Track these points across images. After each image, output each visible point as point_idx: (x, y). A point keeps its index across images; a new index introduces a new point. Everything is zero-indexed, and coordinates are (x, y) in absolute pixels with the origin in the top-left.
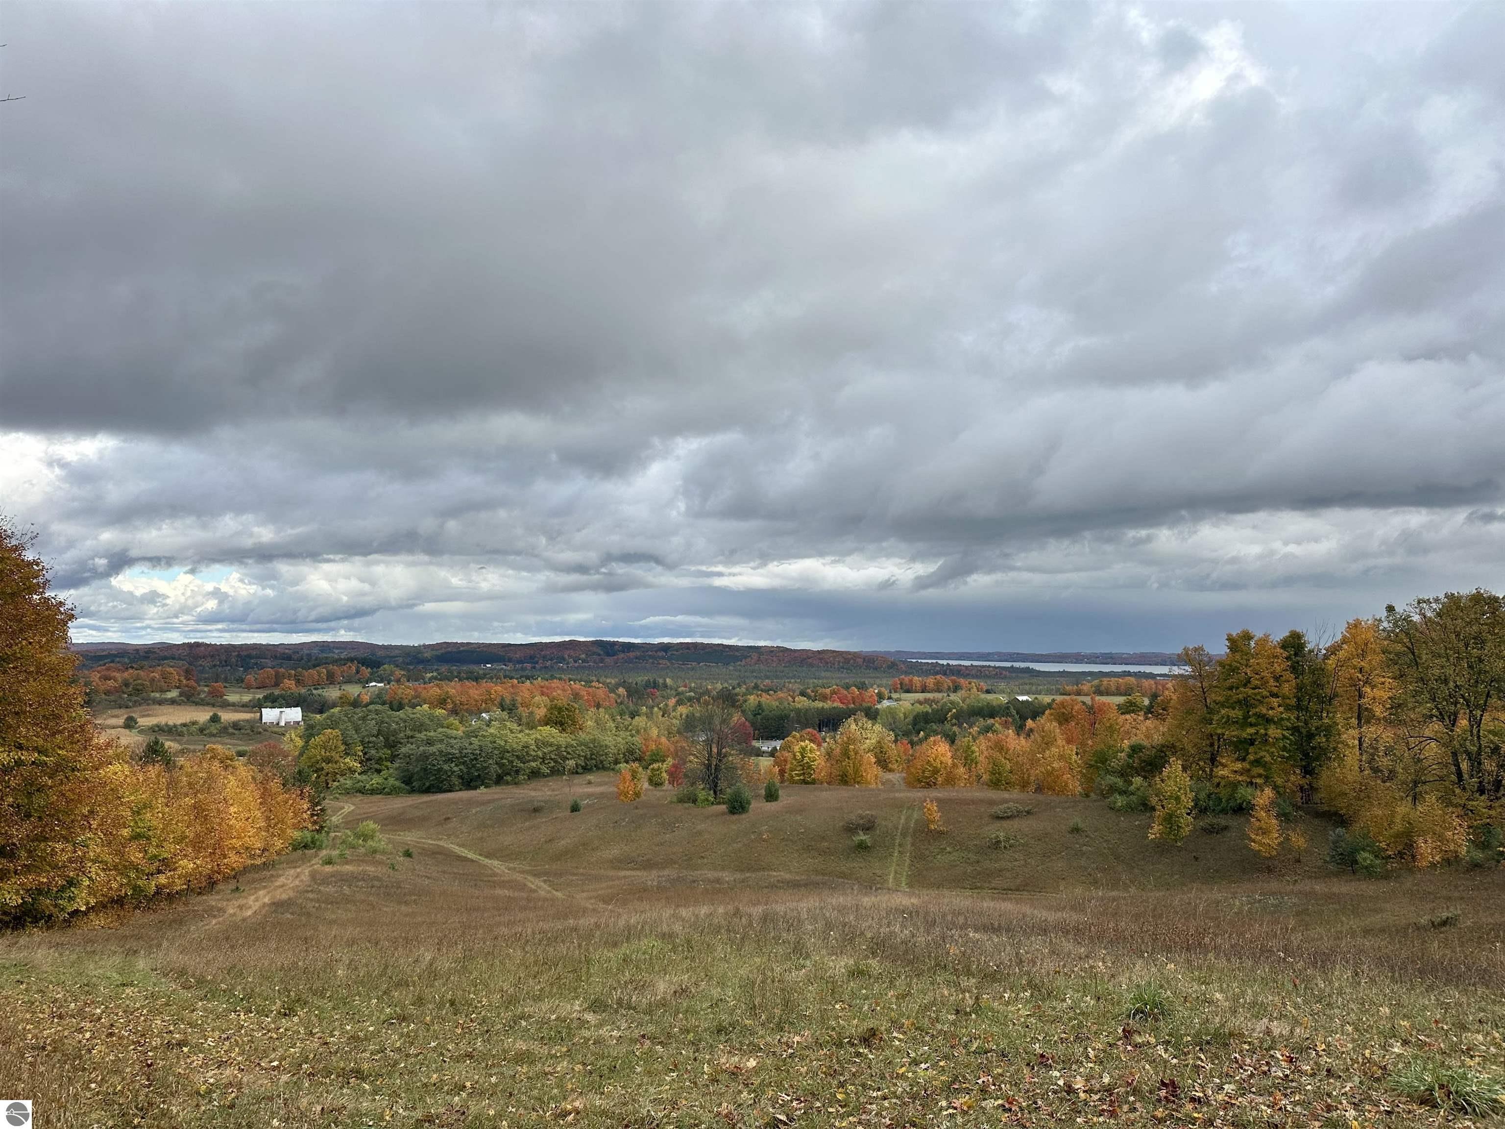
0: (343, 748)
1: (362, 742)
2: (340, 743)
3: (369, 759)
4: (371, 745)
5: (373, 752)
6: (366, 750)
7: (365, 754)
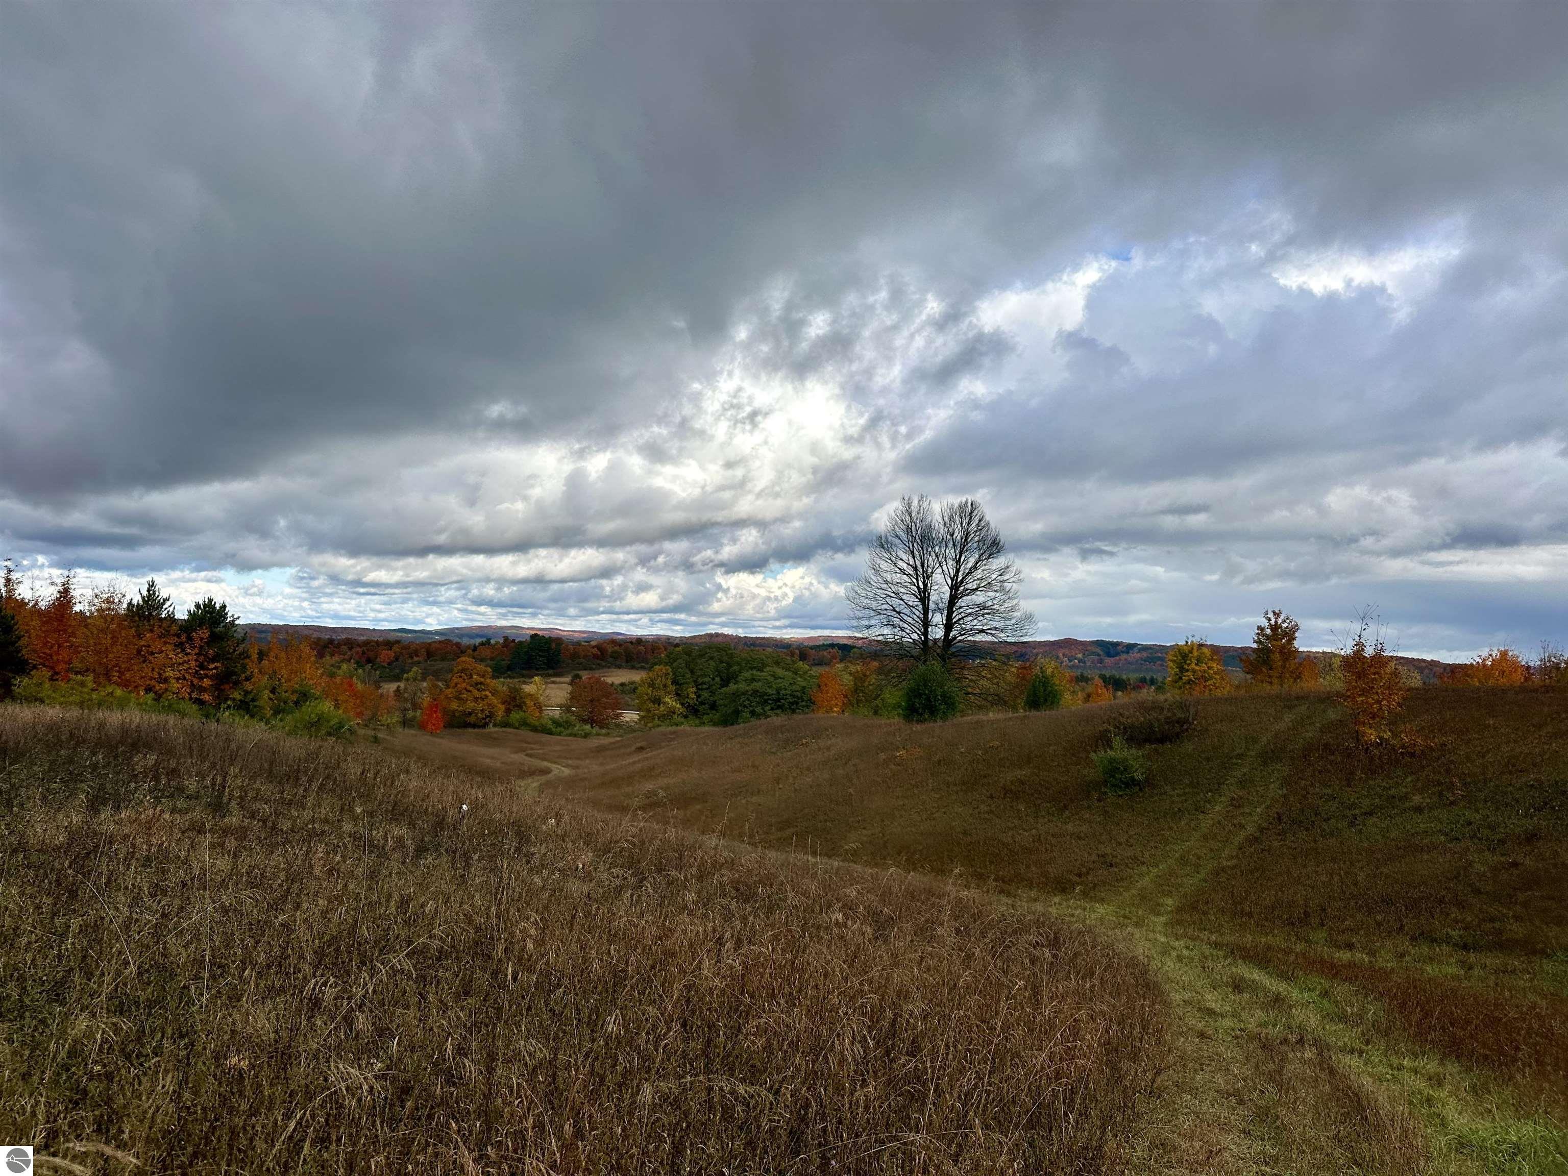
0: (673, 688)
1: (695, 682)
2: (669, 682)
3: (702, 703)
4: (705, 686)
5: (705, 694)
6: (700, 692)
7: (699, 696)
